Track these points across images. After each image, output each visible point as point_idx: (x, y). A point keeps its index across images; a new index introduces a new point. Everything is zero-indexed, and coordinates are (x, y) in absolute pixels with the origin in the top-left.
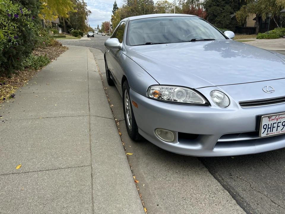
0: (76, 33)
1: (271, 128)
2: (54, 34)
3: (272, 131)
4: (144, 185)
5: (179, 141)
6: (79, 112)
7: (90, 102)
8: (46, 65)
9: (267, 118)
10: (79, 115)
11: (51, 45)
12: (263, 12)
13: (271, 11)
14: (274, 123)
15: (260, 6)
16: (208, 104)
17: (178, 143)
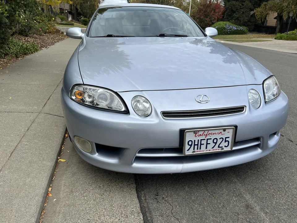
0: (86, 22)
1: (198, 145)
2: (62, 21)
3: (200, 149)
4: (55, 200)
5: (98, 152)
6: (31, 108)
7: (51, 97)
8: (32, 53)
9: (193, 133)
10: (27, 111)
11: (51, 33)
12: (285, 11)
13: (293, 10)
14: (201, 140)
15: (282, 4)
16: (127, 112)
17: (97, 154)
